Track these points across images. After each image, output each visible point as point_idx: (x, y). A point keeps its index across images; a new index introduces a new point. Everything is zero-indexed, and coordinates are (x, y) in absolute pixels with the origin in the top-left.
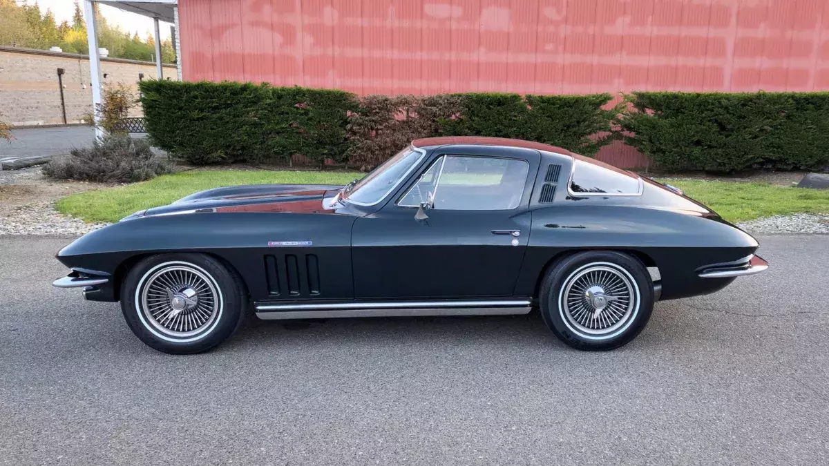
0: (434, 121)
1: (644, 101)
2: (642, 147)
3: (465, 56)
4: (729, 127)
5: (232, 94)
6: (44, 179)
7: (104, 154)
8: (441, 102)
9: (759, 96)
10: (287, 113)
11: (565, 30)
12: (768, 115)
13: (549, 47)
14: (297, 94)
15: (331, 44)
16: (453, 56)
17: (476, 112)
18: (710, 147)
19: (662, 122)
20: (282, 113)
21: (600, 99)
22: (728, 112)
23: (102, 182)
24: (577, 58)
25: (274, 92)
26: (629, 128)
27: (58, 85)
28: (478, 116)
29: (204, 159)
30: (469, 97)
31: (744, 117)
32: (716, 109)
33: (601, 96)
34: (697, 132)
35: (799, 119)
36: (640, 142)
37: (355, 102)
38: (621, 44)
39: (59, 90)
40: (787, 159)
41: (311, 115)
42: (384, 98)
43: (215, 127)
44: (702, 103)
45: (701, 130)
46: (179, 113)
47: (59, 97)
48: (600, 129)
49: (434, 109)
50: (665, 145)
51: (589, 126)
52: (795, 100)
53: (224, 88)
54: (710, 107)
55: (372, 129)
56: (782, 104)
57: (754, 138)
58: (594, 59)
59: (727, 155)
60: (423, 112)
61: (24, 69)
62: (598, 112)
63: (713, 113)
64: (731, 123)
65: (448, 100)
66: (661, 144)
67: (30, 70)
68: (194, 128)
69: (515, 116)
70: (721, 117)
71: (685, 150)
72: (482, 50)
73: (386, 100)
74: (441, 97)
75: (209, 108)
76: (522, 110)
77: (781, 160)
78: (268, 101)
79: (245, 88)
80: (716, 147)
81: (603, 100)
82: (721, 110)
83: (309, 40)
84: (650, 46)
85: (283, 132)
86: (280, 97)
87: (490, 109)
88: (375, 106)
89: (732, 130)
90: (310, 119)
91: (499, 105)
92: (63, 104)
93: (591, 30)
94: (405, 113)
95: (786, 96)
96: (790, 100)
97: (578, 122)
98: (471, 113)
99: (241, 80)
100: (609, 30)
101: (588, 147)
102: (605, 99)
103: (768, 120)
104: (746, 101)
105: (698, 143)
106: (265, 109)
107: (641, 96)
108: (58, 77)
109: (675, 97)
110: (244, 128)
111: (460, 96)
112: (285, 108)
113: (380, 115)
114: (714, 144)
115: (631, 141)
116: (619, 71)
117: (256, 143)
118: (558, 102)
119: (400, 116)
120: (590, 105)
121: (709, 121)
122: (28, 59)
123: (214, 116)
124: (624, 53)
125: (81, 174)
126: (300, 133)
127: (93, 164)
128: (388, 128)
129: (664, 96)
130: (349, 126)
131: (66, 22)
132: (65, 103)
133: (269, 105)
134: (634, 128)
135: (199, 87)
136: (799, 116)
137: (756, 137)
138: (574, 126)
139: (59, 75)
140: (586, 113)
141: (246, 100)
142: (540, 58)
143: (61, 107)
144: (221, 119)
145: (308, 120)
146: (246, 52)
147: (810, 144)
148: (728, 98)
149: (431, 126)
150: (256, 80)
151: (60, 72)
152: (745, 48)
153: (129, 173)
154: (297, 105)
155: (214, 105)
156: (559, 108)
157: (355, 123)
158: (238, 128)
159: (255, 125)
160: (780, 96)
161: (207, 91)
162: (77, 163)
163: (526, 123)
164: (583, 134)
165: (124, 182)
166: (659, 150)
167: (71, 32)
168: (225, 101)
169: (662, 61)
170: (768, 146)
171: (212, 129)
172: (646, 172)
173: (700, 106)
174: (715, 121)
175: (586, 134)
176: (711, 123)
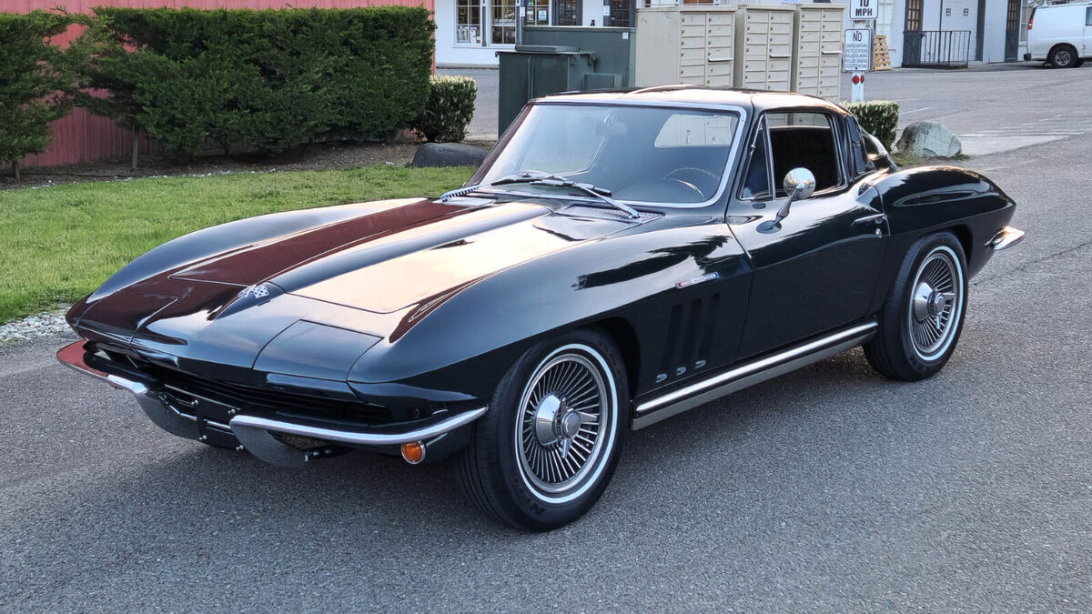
4: (278, 71)
12: (331, 48)
18: (253, 110)
22: (274, 45)
26: (99, 81)
31: (298, 54)
32: (256, 40)
34: (232, 83)
35: (371, 54)
40: (360, 124)
44: (233, 28)
45: (238, 79)
50: (183, 110)
51: (35, 82)
54: (247, 35)
56: (346, 29)
57: (314, 90)
59: (278, 123)
63: (252, 46)
64: (280, 65)
70: (265, 53)
71: (216, 118)
77: (351, 128)
80: (261, 110)
82: (265, 42)
89: (283, 77)
103: (331, 57)
104: (298, 24)
105: (231, 105)
114: (258, 103)
115: (95, 106)
121: (247, 62)
129: (172, 16)
134: (110, 82)
136: (369, 50)
137: (318, 88)
147: (386, 96)
164: (28, 97)
166: (172, 122)
170: (334, 103)
172: (134, 167)
173: (230, 34)
174: (256, 62)
175: (34, 96)
176: (251, 66)
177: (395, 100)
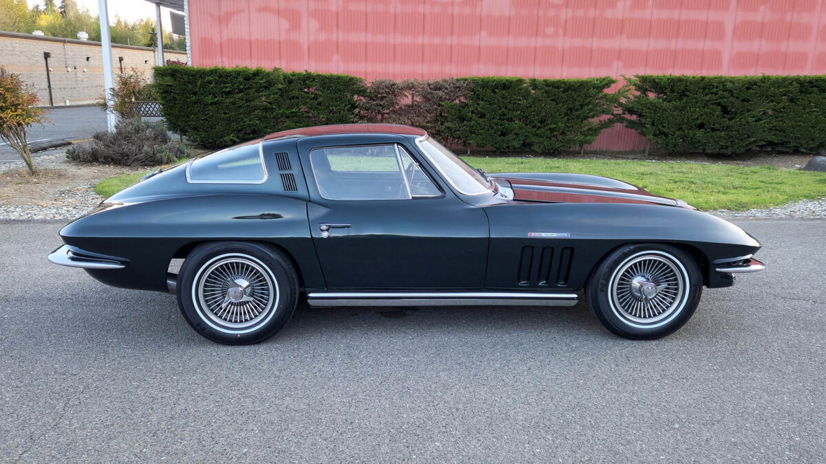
0: (439, 105)
1: (647, 84)
2: (644, 130)
3: (466, 40)
4: (733, 110)
5: (245, 79)
6: (69, 162)
7: (125, 138)
8: (447, 86)
9: (764, 80)
10: (298, 98)
11: (566, 14)
12: (772, 98)
13: (550, 30)
14: (307, 79)
15: (335, 28)
16: (455, 40)
17: (481, 96)
18: (713, 130)
19: (666, 104)
20: (293, 98)
21: (604, 83)
22: (732, 95)
23: (126, 165)
24: (578, 42)
25: (285, 77)
26: (631, 111)
27: (45, 69)
28: (482, 100)
29: (217, 143)
30: (475, 81)
31: (748, 101)
32: (720, 93)
33: (604, 79)
34: (701, 115)
35: (803, 102)
36: (642, 125)
37: (363, 86)
38: (621, 27)
39: (46, 73)
40: (790, 142)
41: (320, 99)
42: (391, 83)
43: (228, 111)
44: (706, 86)
45: (705, 113)
46: (194, 98)
47: (46, 80)
48: (603, 112)
49: (440, 93)
50: (668, 128)
51: (591, 110)
52: (799, 83)
53: (238, 73)
54: (715, 90)
55: (379, 112)
56: (786, 88)
57: (756, 121)
58: (595, 43)
59: (729, 138)
60: (429, 96)
61: (14, 53)
62: (601, 95)
63: (717, 96)
64: (735, 106)
65: (454, 84)
66: (663, 127)
67: (19, 53)
68: (208, 112)
69: (519, 100)
70: (725, 100)
71: (689, 133)
72: (484, 33)
73: (394, 84)
74: (446, 81)
75: (222, 93)
76: (526, 95)
77: (782, 144)
78: (280, 86)
79: (257, 73)
80: (718, 130)
81: (607, 84)
82: (726, 94)
83: (314, 24)
84: (650, 29)
85: (293, 117)
86: (290, 82)
87: (495, 93)
88: (383, 91)
89: (736, 113)
90: (319, 104)
91: (504, 89)
92: (49, 87)
93: (592, 13)
94: (410, 97)
95: (790, 79)
96: (794, 83)
97: (582, 106)
98: (477, 97)
99: (252, 65)
100: (609, 13)
101: (590, 129)
102: (609, 83)
103: (771, 103)
104: (750, 85)
105: (701, 126)
106: (277, 93)
107: (644, 79)
108: (44, 61)
109: (680, 80)
110: (256, 112)
111: (466, 80)
112: (296, 93)
113: (387, 99)
114: (717, 126)
115: (632, 124)
116: (619, 55)
117: (266, 127)
118: (563, 85)
119: (406, 100)
120: (594, 88)
121: (712, 104)
122: (16, 43)
123: (227, 100)
124: (624, 36)
125: (106, 158)
126: (310, 117)
127: (116, 148)
128: (394, 112)
129: (668, 79)
130: (357, 111)
131: (37, 7)
132: (52, 86)
133: (280, 89)
134: (637, 112)
135: (214, 72)
136: (803, 100)
137: (759, 120)
138: (577, 110)
139: (46, 58)
140: (590, 97)
141: (258, 85)
142: (540, 42)
143: (48, 90)
144: (234, 103)
145: (318, 104)
146: (253, 38)
147: (812, 127)
148: (732, 81)
149: (436, 110)
150: (267, 66)
151: (47, 56)
152: (744, 31)
153: (152, 157)
154: (306, 90)
155: (227, 90)
156: (563, 92)
157: (363, 107)
158: (250, 112)
159: (266, 109)
160: (784, 80)
161: (220, 76)
162: (100, 147)
163: (530, 106)
164: (586, 118)
165: (147, 165)
166: (662, 133)
167: (43, 16)
168: (238, 86)
169: (661, 44)
170: (771, 129)
171: (225, 113)
172: (646, 155)
173: (704, 89)
174: (719, 104)
175: (589, 117)
176: (715, 107)
177: (819, 130)
